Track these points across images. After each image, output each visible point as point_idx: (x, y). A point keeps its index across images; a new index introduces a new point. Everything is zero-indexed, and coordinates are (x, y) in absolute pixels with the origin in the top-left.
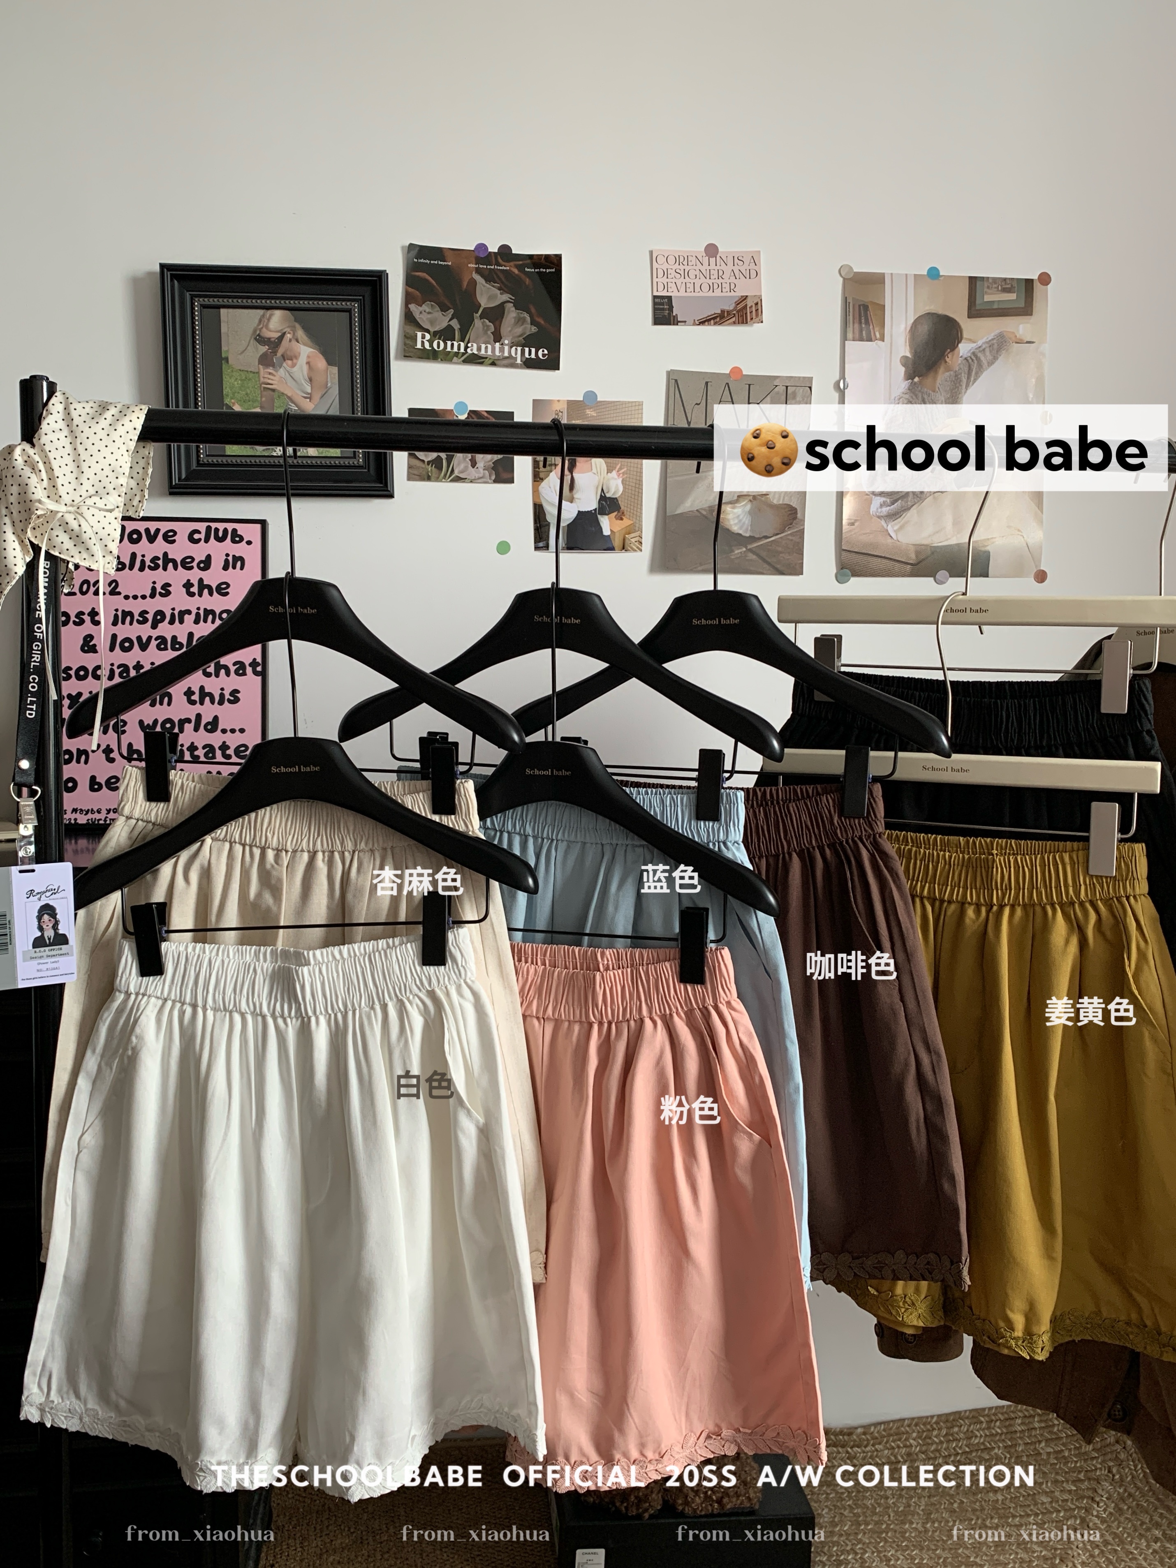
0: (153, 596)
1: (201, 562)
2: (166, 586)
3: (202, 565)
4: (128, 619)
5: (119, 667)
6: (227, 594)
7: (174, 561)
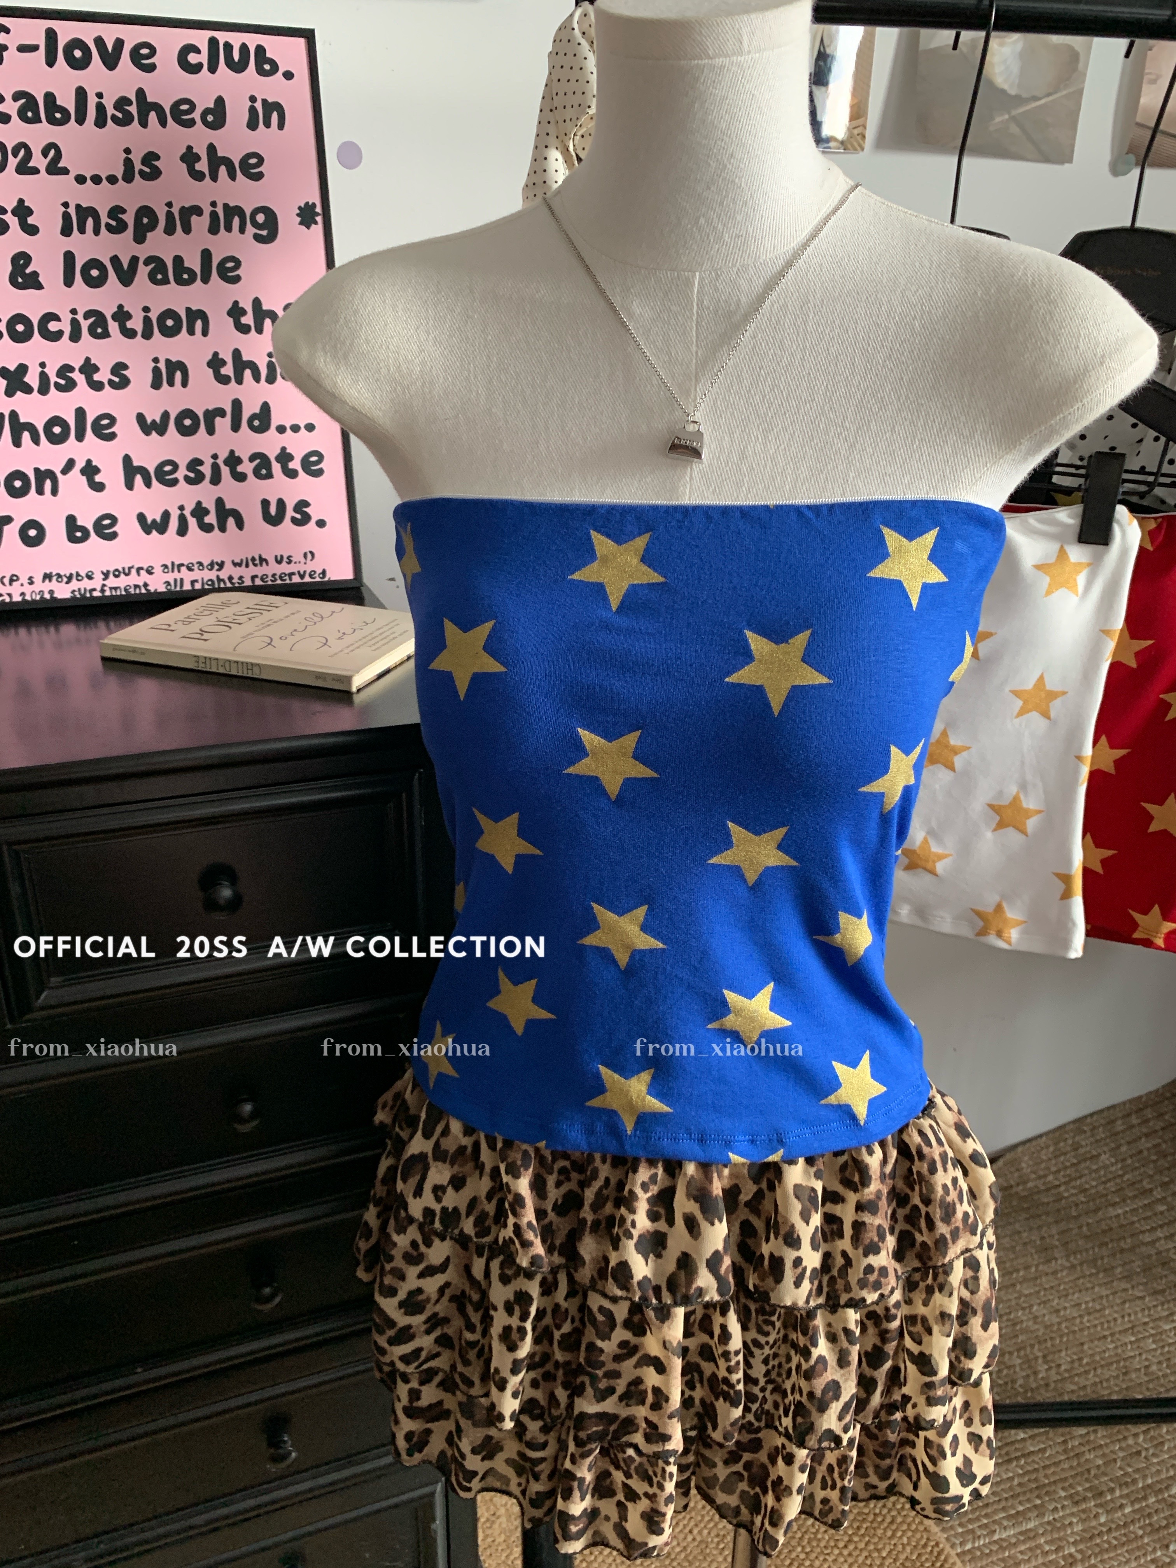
0: (128, 177)
1: (206, 112)
2: (150, 158)
3: (210, 118)
4: (90, 222)
5: (87, 315)
6: (259, 177)
7: (158, 108)
